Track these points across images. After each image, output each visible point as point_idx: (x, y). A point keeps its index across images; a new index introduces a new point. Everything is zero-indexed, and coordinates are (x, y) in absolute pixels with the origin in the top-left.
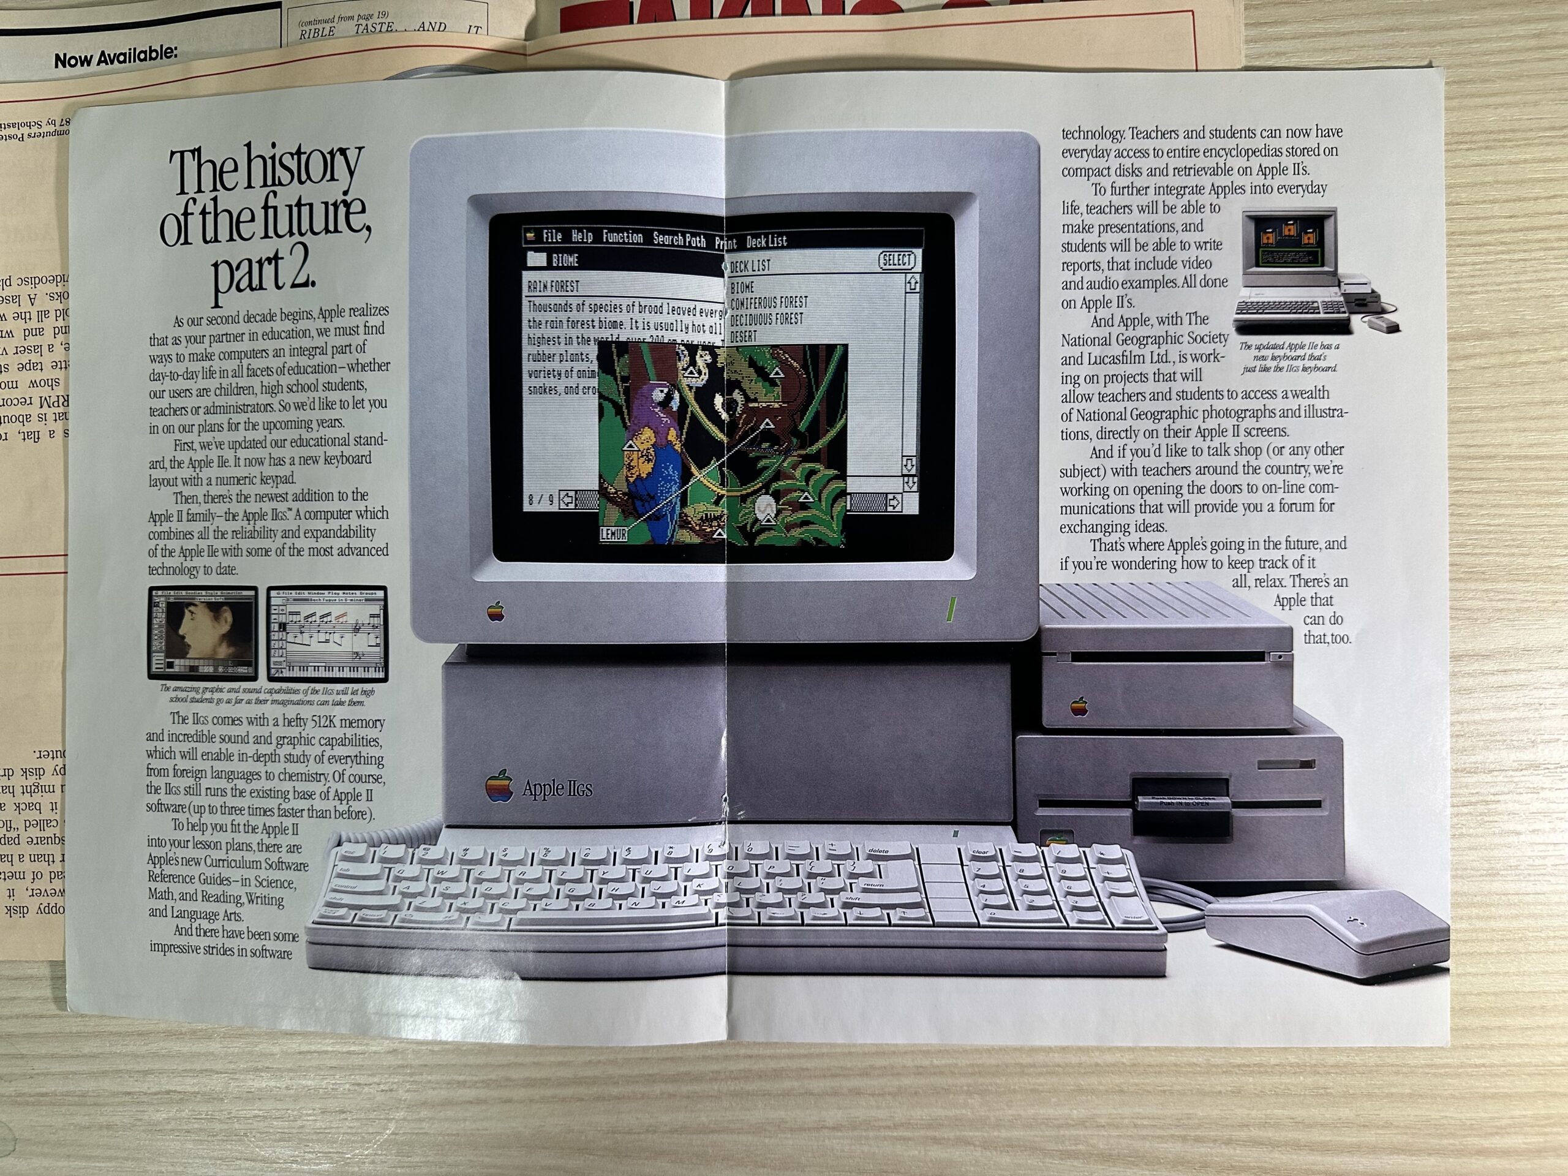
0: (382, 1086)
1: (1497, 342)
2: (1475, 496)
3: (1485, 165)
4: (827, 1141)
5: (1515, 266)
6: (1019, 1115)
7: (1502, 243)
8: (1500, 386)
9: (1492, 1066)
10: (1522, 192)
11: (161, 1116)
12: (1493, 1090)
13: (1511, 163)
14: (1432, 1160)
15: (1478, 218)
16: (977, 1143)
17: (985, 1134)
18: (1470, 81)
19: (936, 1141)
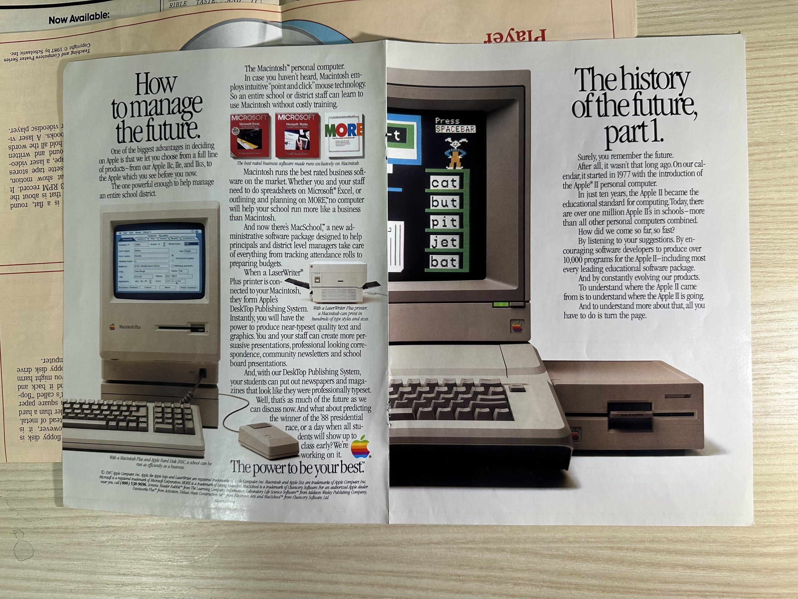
0: (213, 524)
1: (766, 147)
2: (756, 224)
3: (759, 59)
4: (433, 550)
5: (775, 109)
6: (529, 537)
7: (768, 98)
8: (768, 169)
9: (767, 511)
10: (778, 72)
11: (104, 538)
12: (768, 524)
13: (772, 57)
14: (738, 559)
15: (755, 85)
16: (508, 551)
17: (512, 546)
18: (751, 17)
19: (488, 549)
